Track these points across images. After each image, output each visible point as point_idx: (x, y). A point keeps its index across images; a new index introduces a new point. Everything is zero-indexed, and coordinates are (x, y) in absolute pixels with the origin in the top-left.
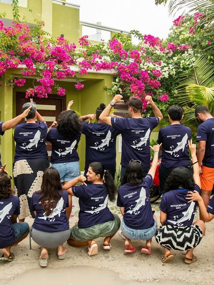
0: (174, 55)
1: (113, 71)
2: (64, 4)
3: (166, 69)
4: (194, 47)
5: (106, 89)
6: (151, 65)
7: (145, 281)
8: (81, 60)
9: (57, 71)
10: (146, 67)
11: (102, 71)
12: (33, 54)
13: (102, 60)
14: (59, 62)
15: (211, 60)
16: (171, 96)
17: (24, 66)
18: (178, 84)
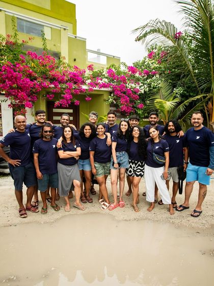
0: (147, 79)
1: (109, 89)
2: (76, 37)
3: (143, 87)
4: (160, 74)
5: (105, 100)
6: (133, 85)
7: (130, 220)
8: (89, 81)
9: (74, 89)
10: (130, 87)
11: (103, 89)
12: (58, 78)
13: (103, 81)
14: (75, 83)
15: (170, 82)
16: (145, 104)
17: (53, 86)
18: (150, 97)
